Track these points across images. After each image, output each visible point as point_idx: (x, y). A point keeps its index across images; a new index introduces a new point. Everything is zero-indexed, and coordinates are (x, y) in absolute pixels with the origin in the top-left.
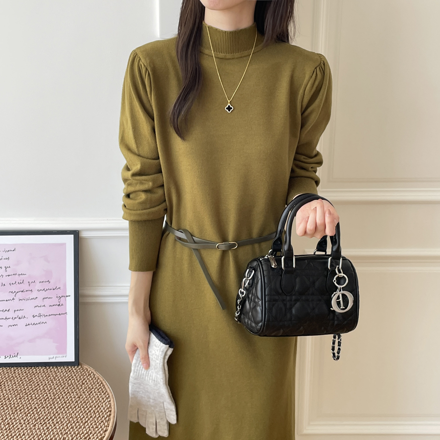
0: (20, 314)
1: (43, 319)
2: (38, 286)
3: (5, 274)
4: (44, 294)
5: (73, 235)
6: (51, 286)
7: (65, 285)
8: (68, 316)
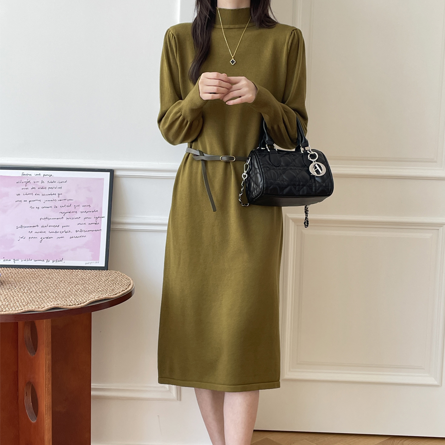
0: (67, 229)
1: (83, 234)
2: (82, 209)
3: (58, 199)
4: (85, 215)
5: (109, 173)
6: (91, 209)
7: (101, 209)
8: (102, 232)
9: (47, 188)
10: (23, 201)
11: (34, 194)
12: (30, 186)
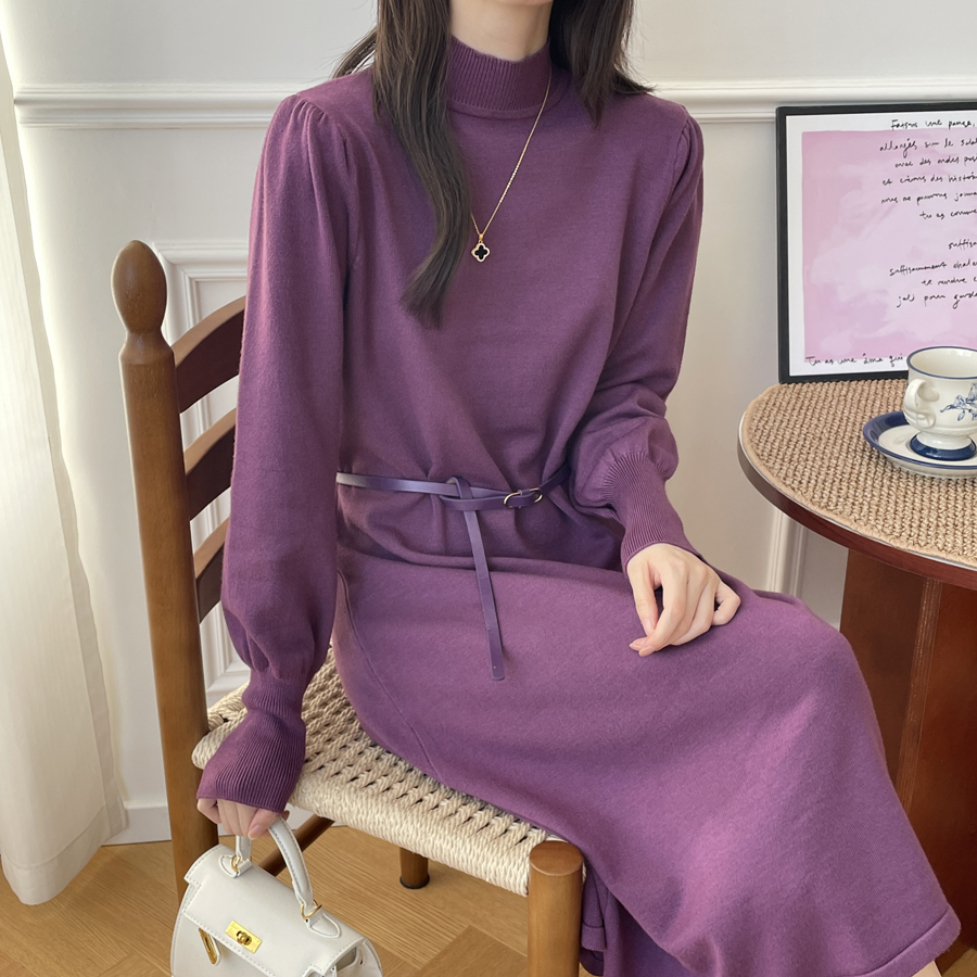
9: (962, 159)
10: (900, 199)
11: (928, 178)
12: (915, 157)
